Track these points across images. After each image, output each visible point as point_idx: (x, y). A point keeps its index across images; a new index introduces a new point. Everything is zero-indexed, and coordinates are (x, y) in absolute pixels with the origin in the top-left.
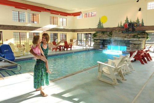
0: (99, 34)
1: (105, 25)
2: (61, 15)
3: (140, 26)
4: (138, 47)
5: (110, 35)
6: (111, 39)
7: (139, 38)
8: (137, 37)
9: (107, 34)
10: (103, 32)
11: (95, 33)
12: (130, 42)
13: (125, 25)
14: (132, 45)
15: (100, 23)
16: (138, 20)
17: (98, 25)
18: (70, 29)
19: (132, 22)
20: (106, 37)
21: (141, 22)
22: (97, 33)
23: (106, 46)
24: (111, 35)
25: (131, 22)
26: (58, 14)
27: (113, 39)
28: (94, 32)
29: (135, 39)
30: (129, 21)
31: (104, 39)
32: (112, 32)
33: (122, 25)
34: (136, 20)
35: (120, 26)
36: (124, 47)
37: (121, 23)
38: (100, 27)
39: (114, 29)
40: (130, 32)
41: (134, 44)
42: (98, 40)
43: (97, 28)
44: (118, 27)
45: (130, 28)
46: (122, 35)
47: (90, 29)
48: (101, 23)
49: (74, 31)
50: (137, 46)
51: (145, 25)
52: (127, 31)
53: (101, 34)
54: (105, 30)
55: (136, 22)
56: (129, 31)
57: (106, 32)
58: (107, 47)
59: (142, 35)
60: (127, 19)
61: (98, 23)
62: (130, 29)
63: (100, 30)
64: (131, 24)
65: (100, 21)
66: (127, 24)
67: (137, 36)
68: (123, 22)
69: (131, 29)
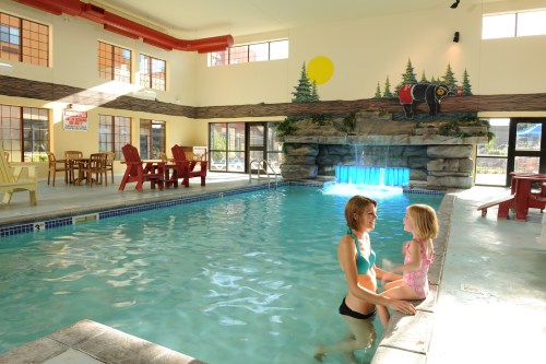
0: (305, 126)
1: (326, 93)
2: (145, 40)
3: (459, 96)
4: (459, 171)
5: (348, 128)
6: (351, 141)
7: (466, 135)
8: (458, 134)
9: (335, 124)
10: (320, 118)
11: (286, 122)
12: (431, 151)
13: (401, 90)
14: (439, 163)
15: (304, 84)
16: (450, 74)
17: (298, 89)
18: (179, 103)
19: (429, 79)
20: (336, 134)
21: (459, 83)
22: (293, 121)
23: (330, 169)
24: (353, 126)
25: (424, 79)
26: (136, 37)
27: (361, 140)
28: (282, 119)
29: (450, 141)
30: (419, 79)
31: (331, 140)
32: (353, 115)
33: (393, 90)
34: (444, 72)
35: (382, 95)
36: (401, 171)
37: (388, 85)
38: (304, 98)
39: (359, 106)
40: (422, 115)
41: (446, 159)
42: (300, 145)
43: (294, 102)
44: (377, 100)
45: (423, 101)
46: (394, 126)
47: (263, 104)
48: (310, 82)
49: (194, 113)
50: (457, 164)
51: (474, 91)
52: (409, 115)
53: (313, 126)
54: (324, 110)
55: (442, 80)
56: (417, 112)
57: (330, 116)
58: (333, 173)
59: (470, 125)
60: (410, 69)
61: (297, 84)
62: (420, 107)
63: (305, 108)
64: (425, 86)
65: (304, 75)
66: (409, 90)
67: (458, 130)
68: (396, 81)
69: (425, 106)
